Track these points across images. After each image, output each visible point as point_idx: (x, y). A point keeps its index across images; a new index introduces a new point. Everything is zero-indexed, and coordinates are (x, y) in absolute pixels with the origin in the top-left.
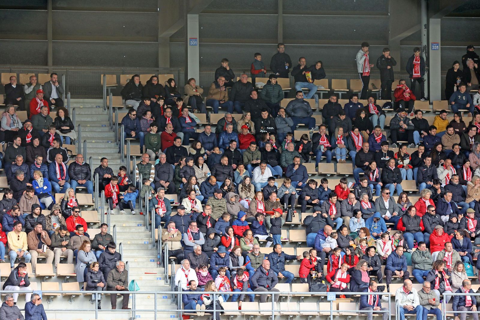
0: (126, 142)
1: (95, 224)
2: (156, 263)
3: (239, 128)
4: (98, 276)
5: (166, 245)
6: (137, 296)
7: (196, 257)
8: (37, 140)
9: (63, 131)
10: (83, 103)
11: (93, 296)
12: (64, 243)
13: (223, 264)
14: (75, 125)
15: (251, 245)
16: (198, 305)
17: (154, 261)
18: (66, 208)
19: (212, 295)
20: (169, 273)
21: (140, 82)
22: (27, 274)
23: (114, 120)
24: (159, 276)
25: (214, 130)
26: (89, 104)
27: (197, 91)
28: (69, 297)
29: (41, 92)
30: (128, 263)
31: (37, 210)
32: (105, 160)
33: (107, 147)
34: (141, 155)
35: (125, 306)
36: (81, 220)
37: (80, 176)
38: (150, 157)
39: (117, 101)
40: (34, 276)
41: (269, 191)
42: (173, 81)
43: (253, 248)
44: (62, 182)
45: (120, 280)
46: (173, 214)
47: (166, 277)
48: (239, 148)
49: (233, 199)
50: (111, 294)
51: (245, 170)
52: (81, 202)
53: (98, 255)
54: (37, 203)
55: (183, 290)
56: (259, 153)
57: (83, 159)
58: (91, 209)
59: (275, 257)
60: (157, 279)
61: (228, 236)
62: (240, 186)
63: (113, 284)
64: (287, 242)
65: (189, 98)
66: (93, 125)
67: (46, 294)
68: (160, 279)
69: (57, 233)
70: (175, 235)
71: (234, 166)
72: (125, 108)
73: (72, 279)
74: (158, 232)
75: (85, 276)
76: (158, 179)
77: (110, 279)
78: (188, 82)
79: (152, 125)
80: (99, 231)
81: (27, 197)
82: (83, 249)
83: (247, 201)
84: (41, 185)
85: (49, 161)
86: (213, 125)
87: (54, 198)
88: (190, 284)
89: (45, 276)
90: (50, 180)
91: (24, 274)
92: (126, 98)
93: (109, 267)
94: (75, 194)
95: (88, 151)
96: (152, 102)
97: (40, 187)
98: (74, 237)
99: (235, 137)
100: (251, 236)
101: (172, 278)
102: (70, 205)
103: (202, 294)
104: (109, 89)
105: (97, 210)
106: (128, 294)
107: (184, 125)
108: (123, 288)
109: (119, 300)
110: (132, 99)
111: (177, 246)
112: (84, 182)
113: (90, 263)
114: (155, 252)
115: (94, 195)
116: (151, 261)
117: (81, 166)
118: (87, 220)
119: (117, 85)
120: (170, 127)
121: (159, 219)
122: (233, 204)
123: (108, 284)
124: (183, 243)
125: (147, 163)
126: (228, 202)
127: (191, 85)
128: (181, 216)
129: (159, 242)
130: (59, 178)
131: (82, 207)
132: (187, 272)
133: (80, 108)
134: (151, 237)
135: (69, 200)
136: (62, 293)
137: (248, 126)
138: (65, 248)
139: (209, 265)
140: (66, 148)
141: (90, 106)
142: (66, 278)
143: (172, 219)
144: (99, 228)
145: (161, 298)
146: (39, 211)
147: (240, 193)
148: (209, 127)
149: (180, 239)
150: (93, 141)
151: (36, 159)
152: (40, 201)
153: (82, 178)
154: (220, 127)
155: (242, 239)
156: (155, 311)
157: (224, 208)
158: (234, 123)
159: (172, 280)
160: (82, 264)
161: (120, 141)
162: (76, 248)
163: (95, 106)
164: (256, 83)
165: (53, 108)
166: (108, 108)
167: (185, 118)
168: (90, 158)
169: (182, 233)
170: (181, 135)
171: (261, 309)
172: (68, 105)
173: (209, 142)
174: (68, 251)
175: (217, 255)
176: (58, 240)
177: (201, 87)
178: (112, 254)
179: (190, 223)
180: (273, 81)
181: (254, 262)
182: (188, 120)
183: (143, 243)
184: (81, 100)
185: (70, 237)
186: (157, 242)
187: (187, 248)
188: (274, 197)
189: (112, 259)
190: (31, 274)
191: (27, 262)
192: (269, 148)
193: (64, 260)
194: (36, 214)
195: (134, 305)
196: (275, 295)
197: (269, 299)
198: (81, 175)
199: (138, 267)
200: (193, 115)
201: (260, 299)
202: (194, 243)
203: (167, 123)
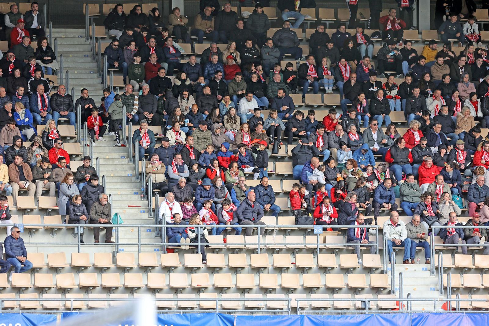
0: (109, 72)
1: (77, 156)
2: (139, 196)
3: (224, 58)
4: (80, 209)
5: (150, 177)
6: (120, 229)
7: (181, 190)
8: (18, 70)
9: (44, 62)
10: (65, 32)
11: (76, 229)
12: (46, 176)
13: (208, 197)
14: (57, 55)
15: (237, 178)
16: (183, 239)
17: (137, 194)
18: (48, 140)
19: (196, 229)
20: (153, 206)
21: (123, 12)
22: (8, 207)
23: (97, 50)
24: (143, 209)
25: (198, 60)
26: (71, 34)
27: (181, 21)
28: (51, 231)
29: (21, 22)
30: (112, 196)
31: (19, 142)
32: (86, 91)
33: (89, 77)
34: (124, 86)
35: (108, 240)
36: (64, 152)
37: (62, 107)
38: (133, 87)
39: (99, 31)
40: (15, 209)
41: (255, 122)
42: (157, 11)
43: (239, 180)
44: (44, 114)
45: (103, 213)
46: (157, 146)
47: (150, 209)
48: (225, 79)
49: (218, 131)
50: (94, 228)
51: (230, 102)
52: (62, 134)
53: (81, 188)
54: (18, 135)
55: (168, 223)
56: (245, 84)
57: (65, 90)
58: (73, 140)
59: (262, 190)
60: (141, 212)
61: (213, 168)
62: (226, 117)
63: (95, 218)
64: (273, 174)
65: (174, 28)
66: (75, 55)
67: (27, 227)
68: (144, 212)
69: (38, 165)
70: (159, 168)
71: (219, 97)
72: (108, 38)
73: (55, 212)
74: (141, 165)
75: (67, 209)
76: (141, 111)
77: (93, 212)
78: (172, 11)
79: (136, 55)
80: (81, 163)
81: (8, 129)
82: (65, 182)
83: (233, 132)
84: (22, 117)
85: (30, 93)
86: (197, 56)
87: (35, 129)
88: (174, 216)
89: (26, 209)
90: (32, 111)
91: (5, 206)
92: (109, 28)
93: (92, 200)
94: (57, 126)
95: (70, 82)
96: (135, 32)
97: (21, 119)
98: (56, 170)
99: (220, 68)
100: (237, 168)
101: (156, 211)
102: (51, 137)
103: (186, 228)
104: (92, 18)
105: (79, 142)
106: (112, 228)
107: (168, 56)
108: (106, 221)
109: (102, 233)
110: (116, 29)
111: (161, 178)
112: (66, 113)
113: (72, 196)
114: (139, 184)
115: (76, 126)
116: (135, 194)
117: (63, 97)
118: (69, 152)
119: (99, 14)
120: (154, 58)
121: (143, 151)
122: (219, 136)
123: (90, 217)
124: (167, 175)
125: (131, 94)
126: (214, 134)
127: (176, 15)
128: (165, 148)
129: (142, 175)
130: (41, 110)
131: (64, 139)
132: (171, 205)
133: (62, 38)
134: (135, 170)
135: (50, 131)
136: (44, 227)
137: (233, 56)
138: (47, 181)
139: (194, 198)
140: (47, 79)
141: (72, 35)
142: (48, 211)
143: (156, 151)
144: (81, 160)
145: (145, 232)
146: (21, 143)
147: (226, 125)
148: (194, 57)
149: (164, 171)
150: (76, 72)
151: (17, 90)
152: (21, 133)
153: (64, 109)
154: (205, 58)
155: (228, 171)
156: (139, 245)
157: (209, 139)
158: (219, 53)
159: (156, 213)
160: (64, 197)
161: (103, 71)
162: (58, 181)
163: (77, 36)
164: (242, 13)
165: (34, 38)
166: (91, 38)
167: (169, 49)
168: (73, 89)
169: (166, 165)
170: (166, 65)
171: (247, 242)
172: (50, 35)
173: (194, 73)
174: (50, 183)
175: (202, 188)
176: (40, 172)
177: (186, 17)
178: (94, 187)
179: (174, 156)
180: (259, 10)
181: (239, 194)
182: (172, 51)
183: (127, 175)
184: (63, 30)
185: (52, 169)
186: (140, 174)
187: (171, 181)
188: (260, 129)
189: (95, 192)
190: (12, 207)
191: (8, 195)
192: (255, 79)
193: (46, 193)
194: (17, 146)
195: (117, 239)
196: (261, 228)
197: (254, 233)
198: (64, 107)
199: (121, 199)
200: (177, 45)
201: (245, 232)
202: (179, 175)
203: (151, 53)
